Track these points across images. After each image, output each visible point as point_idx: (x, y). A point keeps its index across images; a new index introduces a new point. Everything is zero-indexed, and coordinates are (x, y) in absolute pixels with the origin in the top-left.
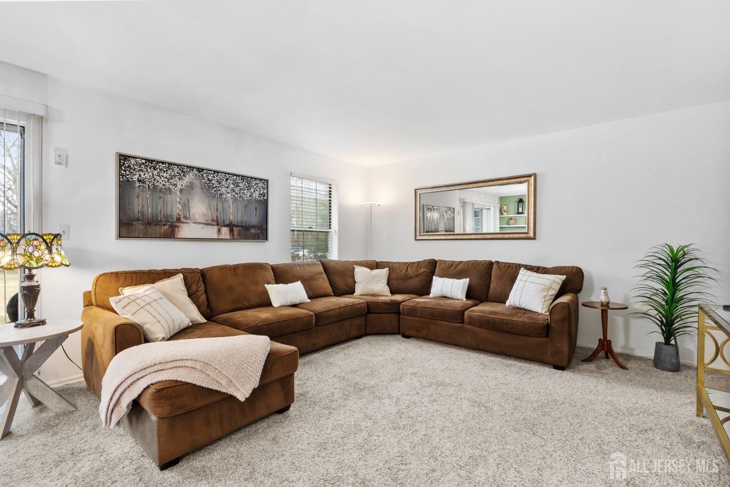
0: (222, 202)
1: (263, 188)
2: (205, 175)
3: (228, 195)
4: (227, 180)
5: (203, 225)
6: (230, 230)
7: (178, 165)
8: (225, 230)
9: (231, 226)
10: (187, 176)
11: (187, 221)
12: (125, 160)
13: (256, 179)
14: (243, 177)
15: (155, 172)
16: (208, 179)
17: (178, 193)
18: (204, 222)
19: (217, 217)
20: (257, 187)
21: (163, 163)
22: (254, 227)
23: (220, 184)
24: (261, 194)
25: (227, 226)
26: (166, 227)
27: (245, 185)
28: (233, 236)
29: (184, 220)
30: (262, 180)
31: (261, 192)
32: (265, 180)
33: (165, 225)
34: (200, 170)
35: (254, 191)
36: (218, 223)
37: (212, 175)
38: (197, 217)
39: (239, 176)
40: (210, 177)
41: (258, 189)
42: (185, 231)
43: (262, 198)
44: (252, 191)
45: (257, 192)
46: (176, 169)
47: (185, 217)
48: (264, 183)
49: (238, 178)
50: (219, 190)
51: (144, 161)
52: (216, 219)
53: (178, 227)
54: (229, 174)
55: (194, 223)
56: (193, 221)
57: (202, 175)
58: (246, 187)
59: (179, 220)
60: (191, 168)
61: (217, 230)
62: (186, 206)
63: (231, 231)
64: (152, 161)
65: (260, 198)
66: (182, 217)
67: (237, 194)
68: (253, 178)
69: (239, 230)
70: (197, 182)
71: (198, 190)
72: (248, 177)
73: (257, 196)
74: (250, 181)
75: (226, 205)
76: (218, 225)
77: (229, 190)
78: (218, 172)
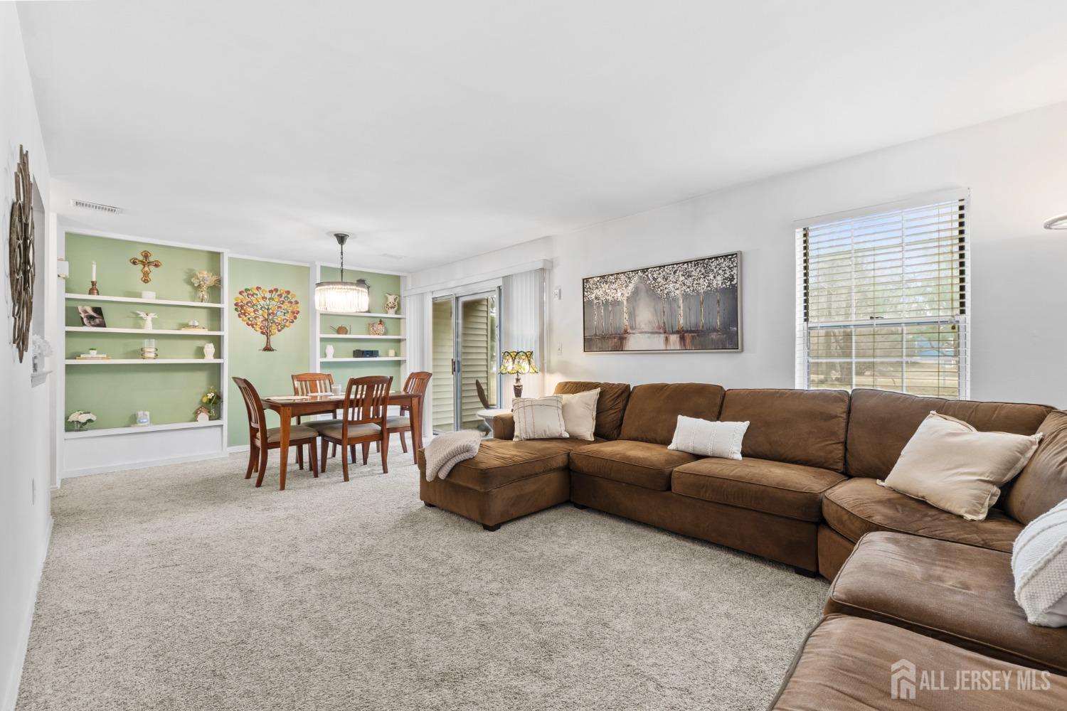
0: (670, 303)
1: (730, 268)
2: (650, 275)
3: (677, 292)
4: (675, 272)
5: (649, 335)
6: (680, 337)
7: (624, 273)
8: (674, 338)
9: (682, 334)
10: (633, 282)
11: (634, 332)
12: (587, 282)
13: (716, 258)
14: (697, 262)
15: (607, 286)
16: (654, 278)
17: (625, 303)
18: (650, 331)
19: (664, 323)
20: (720, 269)
21: (612, 275)
22: (715, 330)
23: (666, 280)
24: (726, 279)
25: (677, 332)
26: (616, 340)
27: (700, 271)
28: (685, 345)
29: (631, 331)
30: (727, 256)
31: (726, 276)
32: (732, 255)
33: (615, 338)
34: (644, 271)
35: (715, 277)
36: (666, 330)
37: (657, 272)
38: (643, 326)
39: (691, 262)
40: (655, 276)
41: (720, 272)
42: (633, 342)
43: (728, 284)
44: (712, 277)
45: (719, 278)
46: (622, 277)
47: (632, 328)
48: (730, 259)
49: (690, 265)
50: (666, 288)
51: (599, 279)
52: (663, 325)
53: (626, 338)
54: (677, 264)
55: (641, 333)
56: (640, 331)
57: (647, 276)
58: (703, 274)
59: (626, 332)
60: (636, 271)
61: (664, 339)
62: (632, 315)
63: (682, 339)
64: (603, 277)
65: (724, 286)
66: (628, 328)
67: (689, 287)
68: (711, 259)
69: (693, 337)
70: (642, 286)
71: (643, 294)
72: (704, 260)
73: (720, 283)
74: (707, 264)
75: (675, 305)
76: (665, 333)
77: (678, 285)
78: (664, 266)
